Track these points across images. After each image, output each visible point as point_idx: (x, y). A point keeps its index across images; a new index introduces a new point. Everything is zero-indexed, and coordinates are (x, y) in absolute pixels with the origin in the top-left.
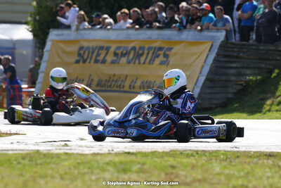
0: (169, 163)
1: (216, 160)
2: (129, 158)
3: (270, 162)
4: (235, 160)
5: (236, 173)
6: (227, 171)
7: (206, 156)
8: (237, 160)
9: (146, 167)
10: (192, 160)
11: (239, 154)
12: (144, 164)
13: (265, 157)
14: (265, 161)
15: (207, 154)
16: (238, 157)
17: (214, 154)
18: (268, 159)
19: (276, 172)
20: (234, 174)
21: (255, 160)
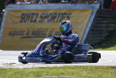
0: (61, 72)
1: (86, 70)
2: (41, 70)
3: (113, 71)
4: (95, 70)
5: (94, 76)
6: (89, 75)
7: (81, 68)
8: (97, 70)
9: (49, 74)
10: (73, 70)
11: (98, 67)
12: (48, 72)
13: (111, 68)
14: (111, 70)
15: (82, 67)
16: (97, 68)
17: (85, 67)
18: (112, 69)
19: (114, 75)
20: (92, 77)
21: (106, 70)
